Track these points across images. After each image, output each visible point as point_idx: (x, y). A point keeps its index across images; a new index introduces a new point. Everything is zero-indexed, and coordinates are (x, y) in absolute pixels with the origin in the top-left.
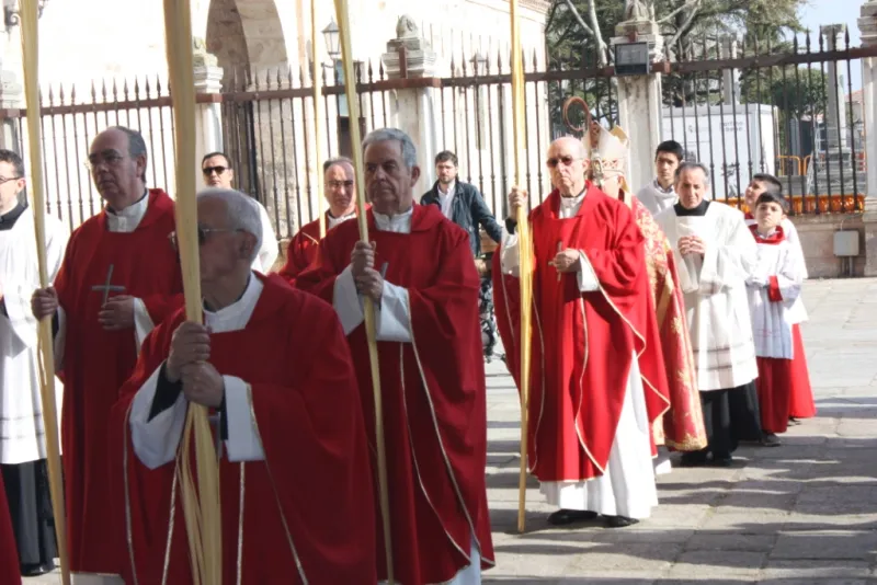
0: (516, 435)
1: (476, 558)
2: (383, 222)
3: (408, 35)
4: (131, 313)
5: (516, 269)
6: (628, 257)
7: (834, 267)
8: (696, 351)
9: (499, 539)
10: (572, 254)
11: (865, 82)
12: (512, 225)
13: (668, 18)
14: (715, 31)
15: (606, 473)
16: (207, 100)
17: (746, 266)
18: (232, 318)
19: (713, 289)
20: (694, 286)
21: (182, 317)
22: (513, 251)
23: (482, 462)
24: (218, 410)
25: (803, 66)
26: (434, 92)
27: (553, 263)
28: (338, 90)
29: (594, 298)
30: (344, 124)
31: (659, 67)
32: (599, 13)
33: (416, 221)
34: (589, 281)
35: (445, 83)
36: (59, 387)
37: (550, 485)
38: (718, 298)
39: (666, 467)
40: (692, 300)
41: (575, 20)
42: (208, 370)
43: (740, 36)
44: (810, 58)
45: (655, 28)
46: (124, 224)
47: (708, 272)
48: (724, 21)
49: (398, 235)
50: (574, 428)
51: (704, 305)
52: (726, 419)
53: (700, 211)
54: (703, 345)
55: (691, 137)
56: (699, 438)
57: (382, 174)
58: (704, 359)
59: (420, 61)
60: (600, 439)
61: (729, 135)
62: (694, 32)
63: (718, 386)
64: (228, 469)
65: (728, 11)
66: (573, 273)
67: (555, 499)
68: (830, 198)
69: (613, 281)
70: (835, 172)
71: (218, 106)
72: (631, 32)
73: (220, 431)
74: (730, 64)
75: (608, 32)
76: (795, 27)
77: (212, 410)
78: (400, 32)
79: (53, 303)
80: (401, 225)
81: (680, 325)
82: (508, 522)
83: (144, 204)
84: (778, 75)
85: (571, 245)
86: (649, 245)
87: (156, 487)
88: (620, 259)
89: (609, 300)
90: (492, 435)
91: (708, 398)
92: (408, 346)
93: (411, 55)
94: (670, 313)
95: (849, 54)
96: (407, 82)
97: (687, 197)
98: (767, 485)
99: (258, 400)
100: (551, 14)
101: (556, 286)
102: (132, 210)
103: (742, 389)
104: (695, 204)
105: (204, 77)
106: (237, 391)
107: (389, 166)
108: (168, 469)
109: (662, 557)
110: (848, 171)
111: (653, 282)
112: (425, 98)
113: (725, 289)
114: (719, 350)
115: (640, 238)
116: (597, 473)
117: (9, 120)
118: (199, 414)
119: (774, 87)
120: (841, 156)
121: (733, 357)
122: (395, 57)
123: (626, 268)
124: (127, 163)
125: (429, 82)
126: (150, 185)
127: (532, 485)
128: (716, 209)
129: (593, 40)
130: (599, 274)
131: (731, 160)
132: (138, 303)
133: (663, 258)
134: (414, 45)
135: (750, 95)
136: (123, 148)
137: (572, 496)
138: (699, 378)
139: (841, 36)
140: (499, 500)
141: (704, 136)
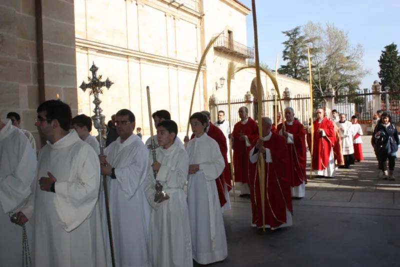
0: (310, 162)
1: (304, 182)
2: (288, 123)
3: (287, 91)
4: (245, 138)
5: (311, 132)
6: (331, 130)
7: (367, 134)
8: (343, 148)
9: (308, 180)
10: (321, 129)
11: (373, 99)
12: (310, 124)
13: (334, 87)
14: (343, 90)
15: (326, 169)
16: (251, 102)
17: (352, 132)
18: (267, 138)
19: (346, 136)
20: (342, 136)
21: (258, 138)
22: (310, 129)
23: (305, 167)
24: (265, 154)
25: (361, 96)
26: (292, 101)
27: (318, 131)
28: (274, 100)
29: (325, 137)
30: (274, 106)
31: (334, 96)
32: (321, 87)
33: (294, 123)
34: (324, 134)
35: (294, 99)
36: (233, 151)
37: (316, 171)
38: (347, 138)
39: (337, 168)
40: (342, 138)
41: (317, 88)
42: (263, 147)
43: (348, 90)
44: (362, 95)
45: (333, 89)
46: (244, 123)
47: (345, 133)
48: (345, 88)
49: (291, 126)
50: (321, 161)
51: (344, 139)
52: (348, 159)
53: (344, 122)
54: (344, 146)
55: (340, 109)
56: (343, 164)
57: (288, 114)
58: (344, 149)
59: (289, 95)
60: (326, 163)
61: (347, 109)
62: (339, 90)
63: (346, 154)
64: (266, 164)
65: (345, 86)
66: (321, 133)
67: (317, 173)
68: (366, 121)
69: (328, 134)
70: (367, 116)
71: (253, 103)
72: (328, 90)
73: (265, 157)
74: (345, 96)
75: (323, 90)
76: (358, 89)
77: (264, 154)
78: (286, 90)
79: (232, 136)
80: (291, 124)
81: (340, 143)
82: (309, 177)
83: (247, 120)
84: (356, 98)
85: (321, 128)
86: (335, 128)
87: (254, 167)
88: (330, 130)
89: (328, 138)
90: (307, 162)
91: (345, 156)
92: (293, 144)
93: (288, 94)
94: (338, 140)
95: (370, 94)
96: (287, 99)
97: (342, 120)
98: (355, 172)
99: (272, 152)
100: (312, 87)
101: (318, 135)
102: (245, 120)
103: (351, 155)
104: (343, 121)
105: (250, 98)
106: (268, 151)
107: (290, 113)
108: (255, 164)
109: (337, 184)
110: (369, 116)
111: (335, 134)
112: (290, 102)
113: (348, 137)
114: (347, 147)
115: (333, 127)
116: (325, 169)
117: (216, 106)
118: (261, 155)
119: (355, 100)
120: (368, 113)
121: (350, 149)
122: (285, 94)
123: (331, 132)
124: (245, 113)
125: (291, 99)
126: (249, 116)
127: (313, 171)
128: (347, 122)
129: (320, 91)
130: (326, 133)
131: (347, 114)
132: (246, 136)
133: (337, 131)
134: (288, 92)
135: (349, 101)
136: (244, 110)
137: (320, 173)
138: (343, 153)
139: (368, 91)
140: (308, 173)
141: (342, 109)
